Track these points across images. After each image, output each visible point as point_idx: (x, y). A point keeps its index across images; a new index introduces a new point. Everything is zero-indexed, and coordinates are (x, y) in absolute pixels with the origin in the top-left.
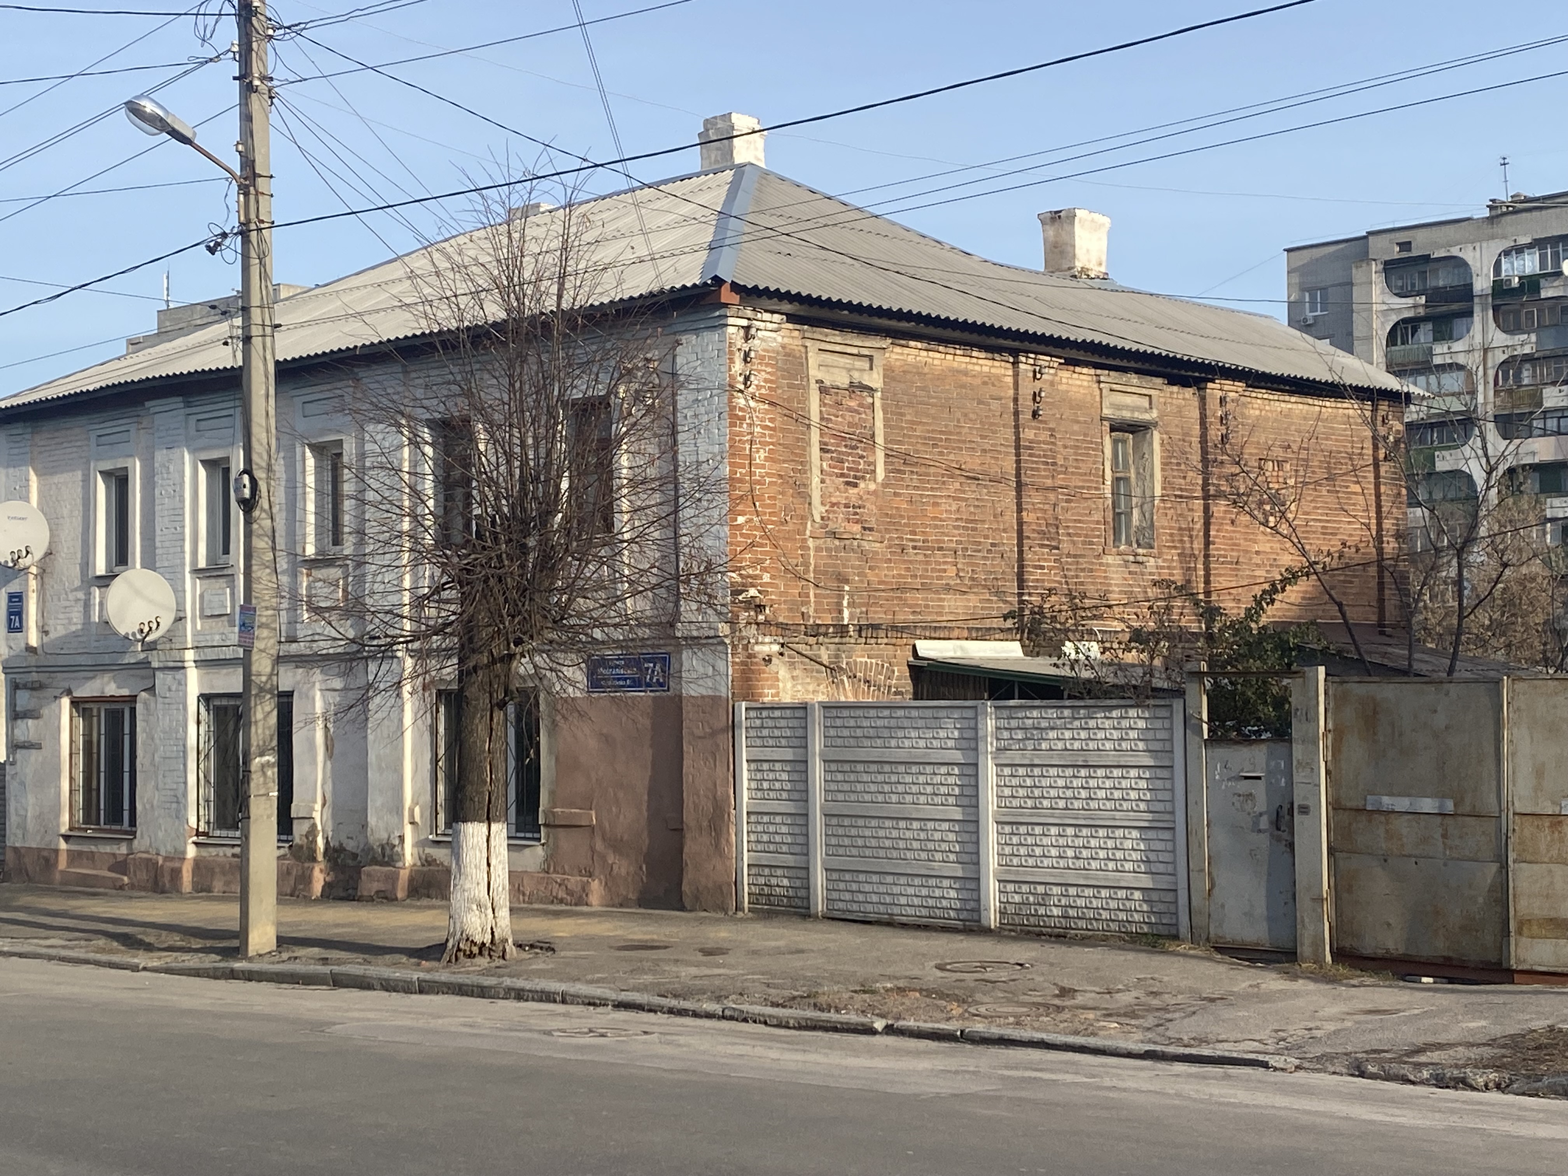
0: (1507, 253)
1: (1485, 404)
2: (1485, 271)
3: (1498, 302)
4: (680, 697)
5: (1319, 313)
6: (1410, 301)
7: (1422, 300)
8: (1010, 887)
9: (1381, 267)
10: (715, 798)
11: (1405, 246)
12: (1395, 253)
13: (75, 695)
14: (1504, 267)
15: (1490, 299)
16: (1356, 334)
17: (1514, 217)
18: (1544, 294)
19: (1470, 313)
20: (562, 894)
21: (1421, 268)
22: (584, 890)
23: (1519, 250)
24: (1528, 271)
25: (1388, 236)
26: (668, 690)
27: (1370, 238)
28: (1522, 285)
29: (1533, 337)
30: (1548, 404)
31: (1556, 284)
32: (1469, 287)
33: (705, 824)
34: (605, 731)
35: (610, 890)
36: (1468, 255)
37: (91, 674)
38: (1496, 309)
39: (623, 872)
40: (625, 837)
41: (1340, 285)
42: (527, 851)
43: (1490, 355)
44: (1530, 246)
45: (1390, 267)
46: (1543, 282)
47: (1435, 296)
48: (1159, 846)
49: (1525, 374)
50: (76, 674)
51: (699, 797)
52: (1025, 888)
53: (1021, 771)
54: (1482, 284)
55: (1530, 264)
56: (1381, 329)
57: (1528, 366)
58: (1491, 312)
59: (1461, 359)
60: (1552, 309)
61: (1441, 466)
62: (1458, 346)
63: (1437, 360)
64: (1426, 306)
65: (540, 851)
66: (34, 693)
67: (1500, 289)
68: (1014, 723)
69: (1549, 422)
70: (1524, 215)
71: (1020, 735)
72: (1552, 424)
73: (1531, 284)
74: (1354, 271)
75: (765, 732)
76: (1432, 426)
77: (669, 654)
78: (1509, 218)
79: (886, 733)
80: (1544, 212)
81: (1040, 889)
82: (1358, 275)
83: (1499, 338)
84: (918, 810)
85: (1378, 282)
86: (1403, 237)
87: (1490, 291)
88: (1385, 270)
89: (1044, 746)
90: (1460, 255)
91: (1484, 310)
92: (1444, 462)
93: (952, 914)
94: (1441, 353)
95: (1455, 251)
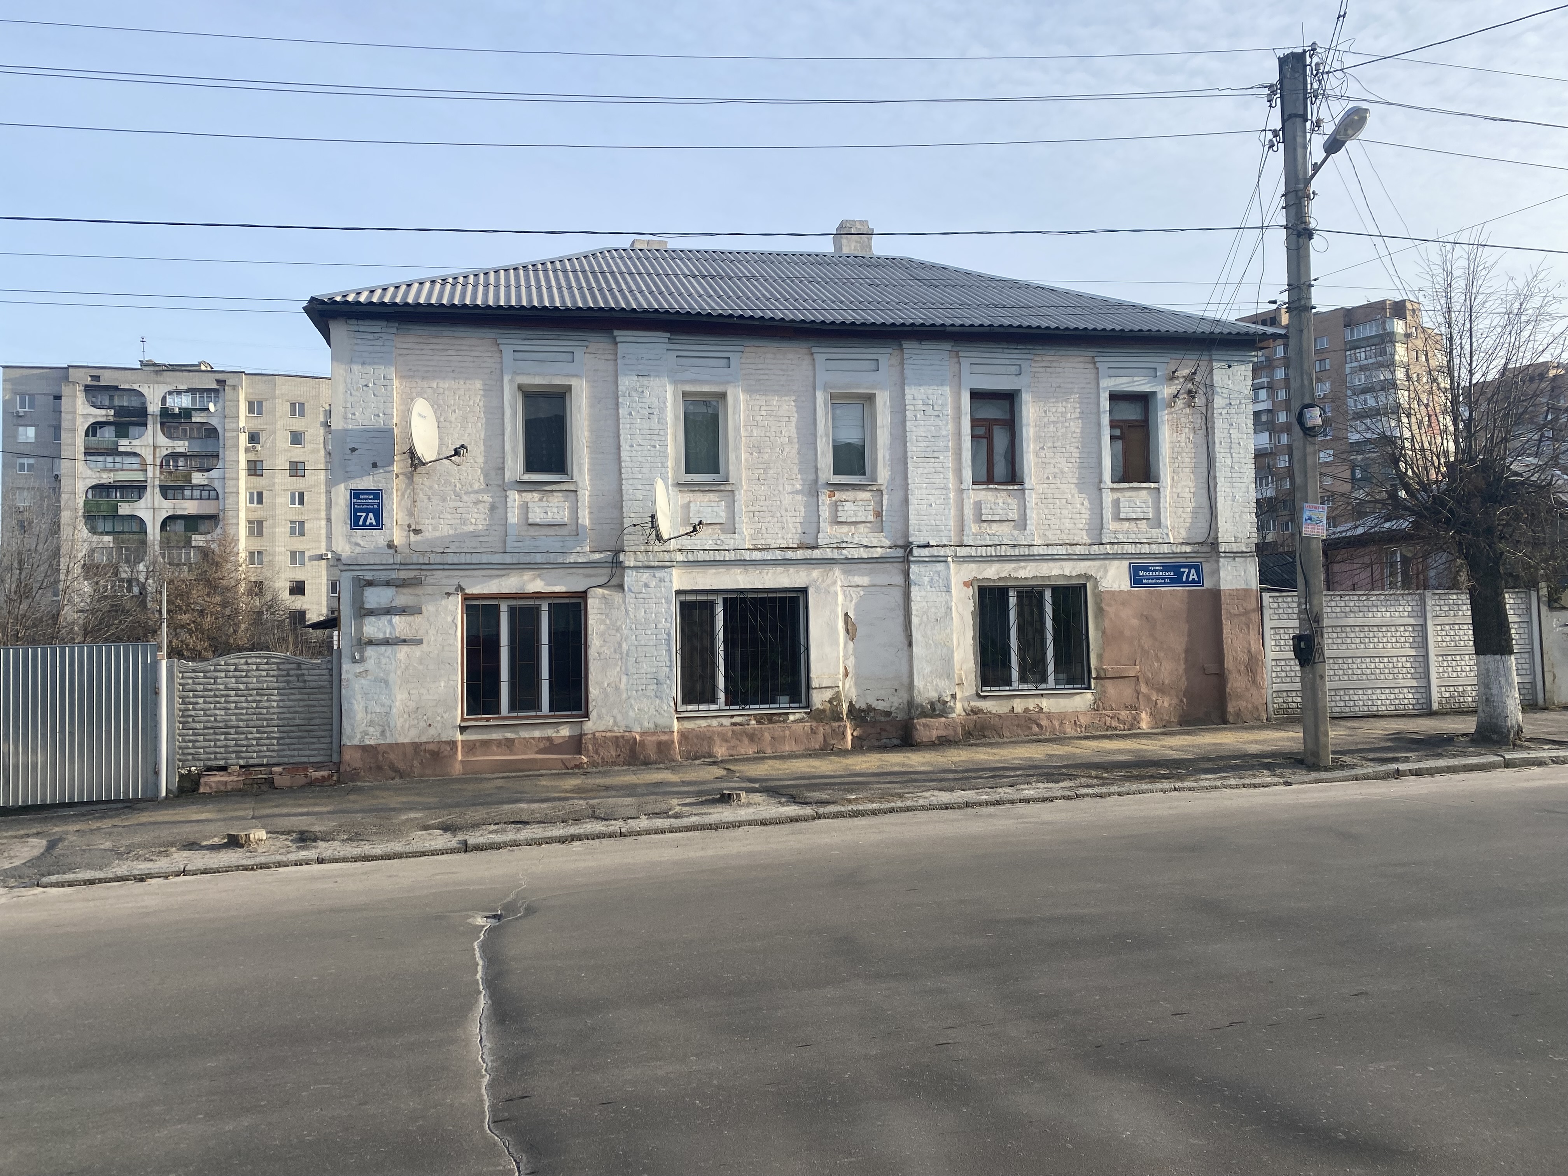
0: (170, 393)
1: (154, 477)
2: (156, 400)
3: (164, 420)
4: (1219, 591)
5: (27, 410)
6: (103, 412)
7: (112, 412)
8: (1443, 689)
9: (83, 388)
10: (1249, 652)
11: (96, 378)
12: (89, 380)
13: (468, 591)
14: (168, 400)
15: (159, 418)
16: (63, 426)
17: (171, 373)
18: (193, 420)
19: (145, 425)
20: (1115, 724)
21: (111, 393)
22: (1135, 719)
23: (179, 392)
24: (184, 406)
25: (84, 370)
26: (1203, 586)
27: (70, 369)
28: (180, 412)
29: (187, 443)
30: (194, 481)
31: (202, 415)
32: (145, 409)
33: (1242, 668)
34: (1145, 613)
35: (1154, 717)
36: (144, 390)
37: (503, 572)
38: (162, 424)
39: (1166, 704)
40: (1167, 682)
41: (45, 394)
42: (1078, 697)
43: (158, 450)
44: (187, 391)
45: (88, 389)
46: (193, 412)
47: (120, 411)
48: (1523, 661)
49: (180, 463)
50: (467, 573)
51: (1236, 652)
52: (1452, 689)
53: (1447, 627)
54: (154, 408)
55: (185, 401)
56: (82, 426)
57: (182, 459)
58: (159, 426)
59: (138, 450)
60: (199, 429)
61: (121, 512)
62: (135, 442)
63: (121, 449)
64: (114, 416)
65: (1089, 696)
66: (400, 589)
67: (165, 413)
68: (1442, 602)
69: (194, 492)
70: (178, 373)
71: (1446, 608)
72: (197, 493)
73: (186, 413)
74: (63, 387)
75: (1281, 611)
76: (116, 488)
77: (1201, 563)
78: (168, 373)
79: (1366, 609)
80: (191, 374)
81: (1461, 688)
82: (65, 390)
83: (162, 440)
84: (1388, 652)
85: (80, 399)
86: (95, 373)
87: (159, 413)
88: (85, 390)
89: (1461, 613)
90: (139, 389)
91: (154, 423)
92: (124, 509)
93: (1411, 707)
94: (124, 445)
95: (136, 387)
